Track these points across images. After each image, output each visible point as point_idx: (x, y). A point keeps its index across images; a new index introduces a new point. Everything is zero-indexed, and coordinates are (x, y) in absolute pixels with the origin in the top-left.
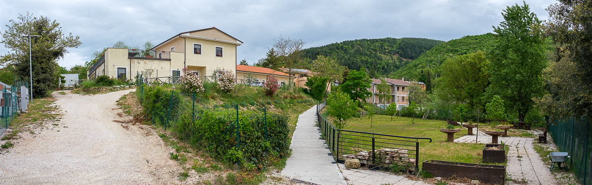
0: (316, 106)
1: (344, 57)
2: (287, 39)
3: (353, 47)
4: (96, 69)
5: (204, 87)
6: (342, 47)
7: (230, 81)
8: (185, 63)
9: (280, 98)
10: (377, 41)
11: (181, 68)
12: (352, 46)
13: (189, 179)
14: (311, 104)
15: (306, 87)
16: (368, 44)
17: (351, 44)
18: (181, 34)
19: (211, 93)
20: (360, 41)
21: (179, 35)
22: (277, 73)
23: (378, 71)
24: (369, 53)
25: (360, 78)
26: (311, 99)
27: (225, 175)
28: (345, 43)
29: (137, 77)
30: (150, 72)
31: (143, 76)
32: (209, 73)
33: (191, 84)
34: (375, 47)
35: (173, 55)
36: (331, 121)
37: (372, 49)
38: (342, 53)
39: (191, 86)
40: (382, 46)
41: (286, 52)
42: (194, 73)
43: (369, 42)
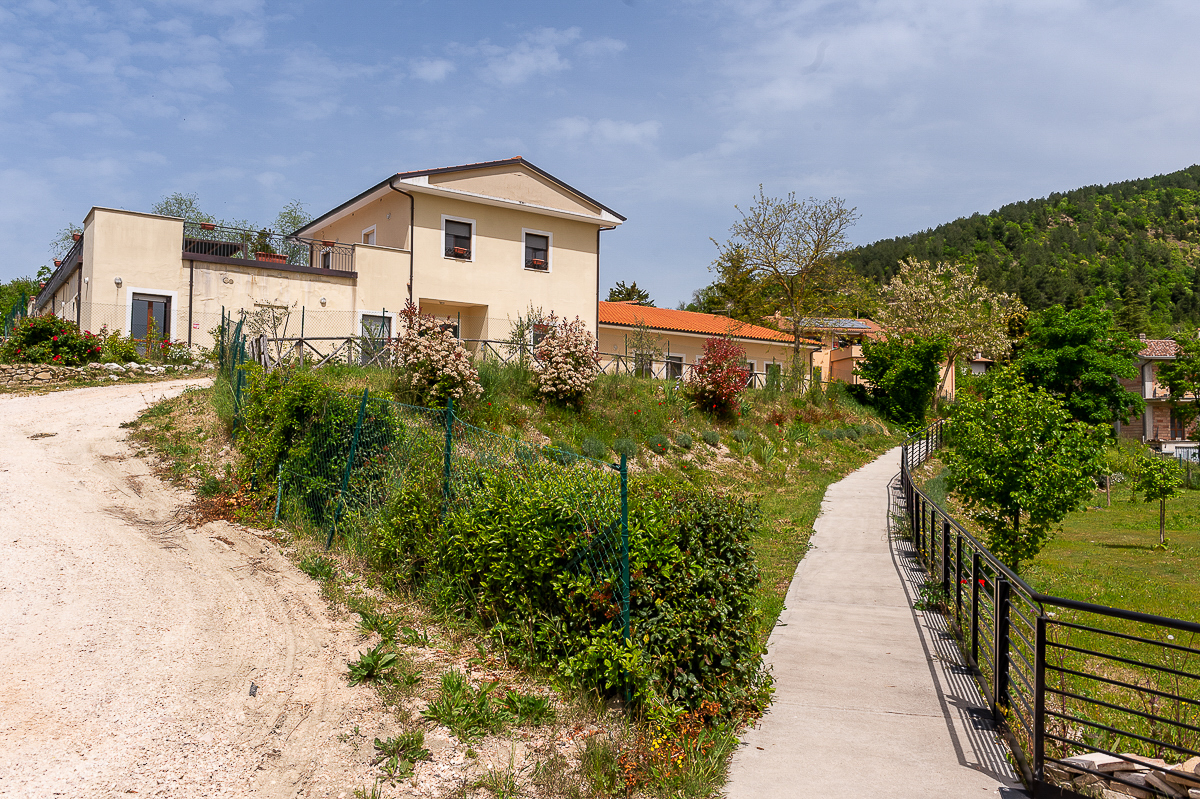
0: (898, 450)
1: (1005, 267)
2: (785, 202)
3: (1040, 224)
4: (54, 296)
5: (485, 380)
6: (998, 233)
7: (579, 362)
8: (410, 288)
9: (756, 421)
10: (1142, 186)
11: (395, 307)
12: (1037, 223)
13: (422, 770)
14: (877, 443)
15: (861, 382)
16: (1106, 206)
17: (1032, 212)
18: (396, 177)
19: (505, 403)
20: (1070, 196)
21: (391, 181)
22: (747, 329)
23: (1154, 308)
24: (1109, 241)
25: (1086, 339)
26: (877, 423)
27: (570, 748)
28: (1008, 212)
29: (222, 330)
30: (275, 313)
31: (245, 330)
32: (498, 328)
33: (433, 371)
34: (1136, 211)
35: (366, 260)
36: (962, 517)
37: (1122, 223)
38: (997, 252)
39: (431, 373)
40: (1167, 203)
41: (780, 250)
42: (445, 327)
43: (1108, 198)
